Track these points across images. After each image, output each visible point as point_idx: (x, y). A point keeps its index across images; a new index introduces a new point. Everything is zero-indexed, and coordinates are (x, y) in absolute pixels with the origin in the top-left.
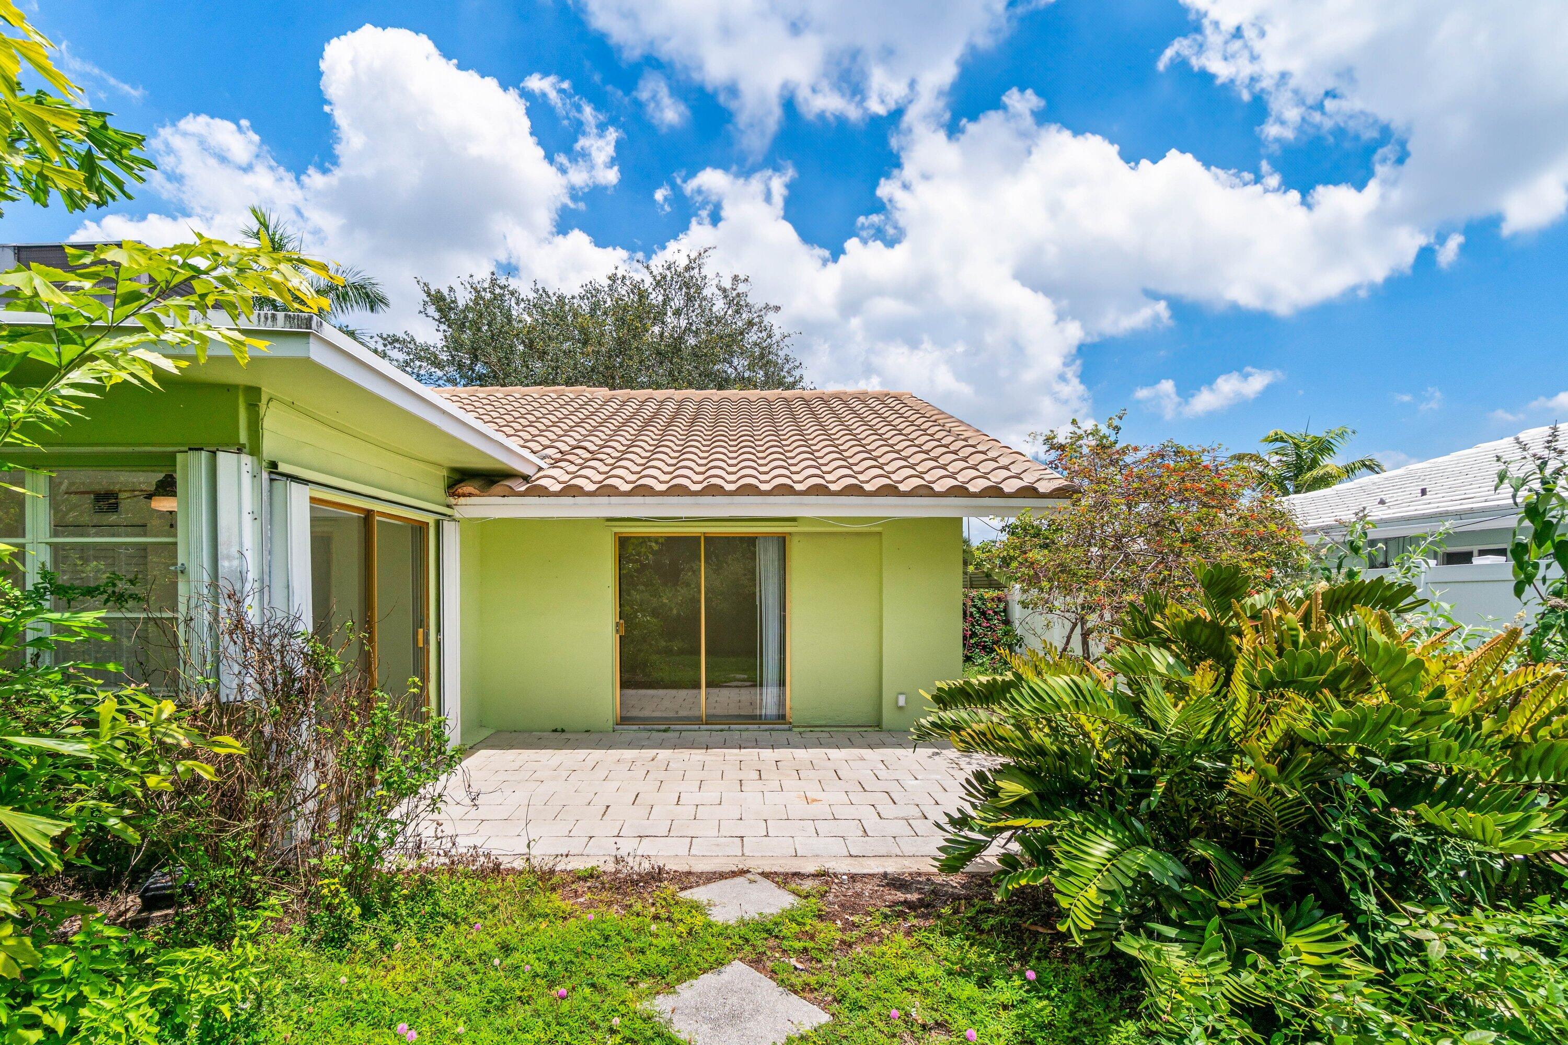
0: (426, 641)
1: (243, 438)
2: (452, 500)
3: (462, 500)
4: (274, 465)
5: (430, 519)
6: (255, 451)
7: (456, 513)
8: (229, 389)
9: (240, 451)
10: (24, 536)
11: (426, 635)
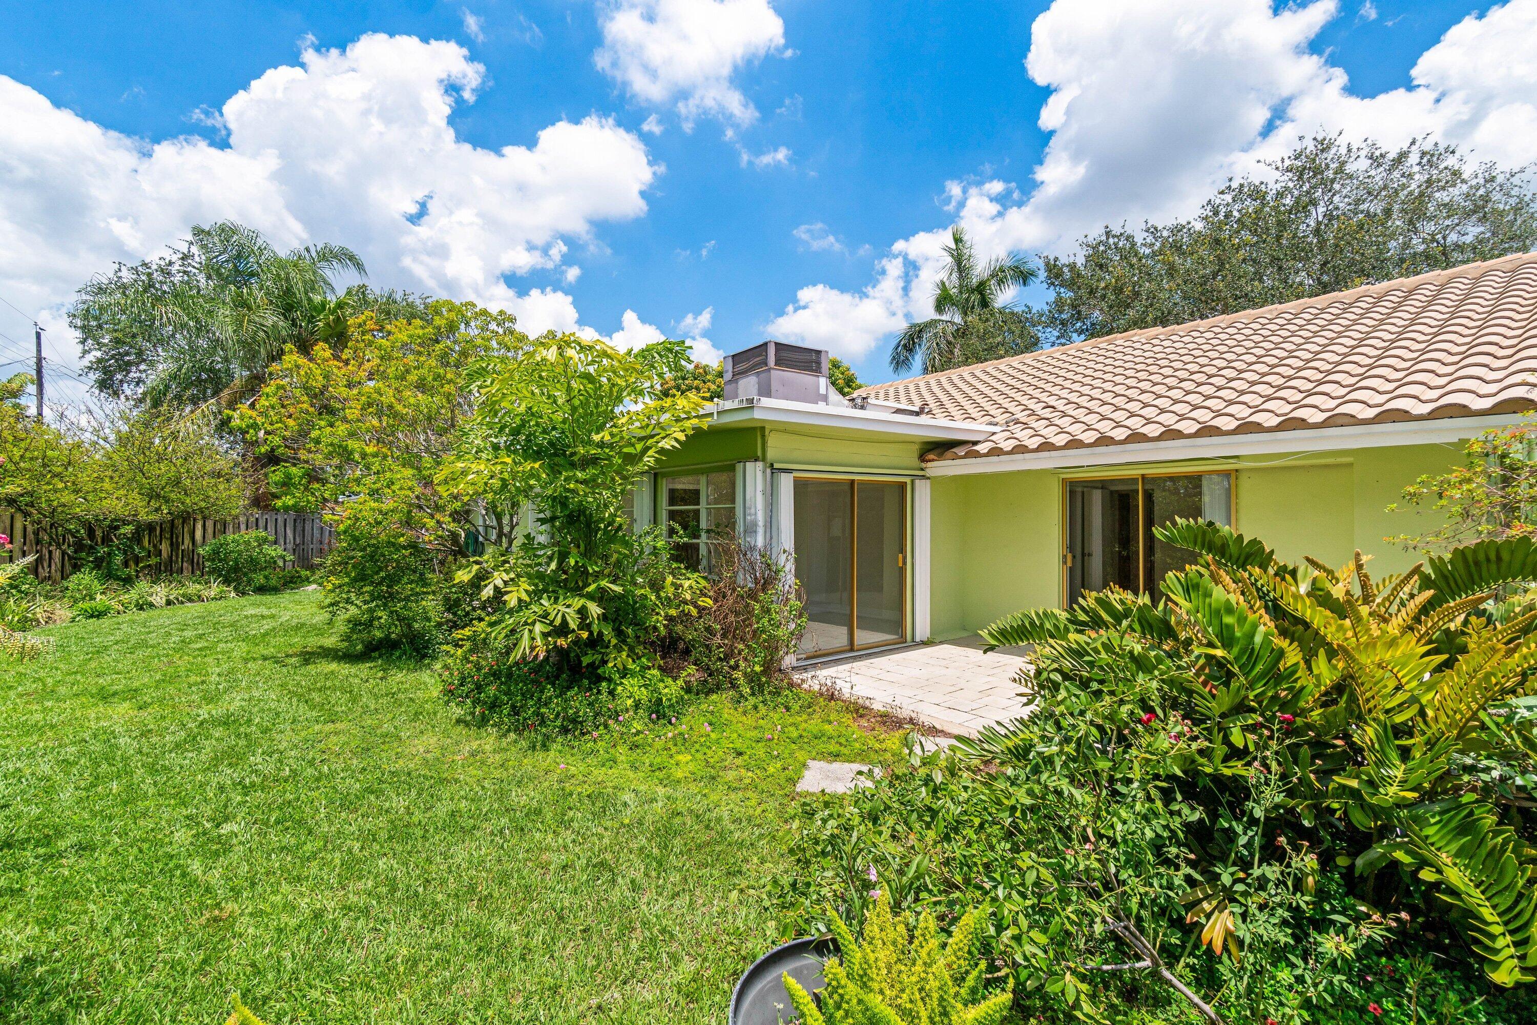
0: (905, 563)
1: (759, 453)
2: (923, 465)
3: (929, 465)
4: (772, 465)
5: (908, 480)
6: (764, 459)
7: (929, 473)
8: (754, 429)
9: (756, 460)
10: (698, 504)
11: (905, 558)
